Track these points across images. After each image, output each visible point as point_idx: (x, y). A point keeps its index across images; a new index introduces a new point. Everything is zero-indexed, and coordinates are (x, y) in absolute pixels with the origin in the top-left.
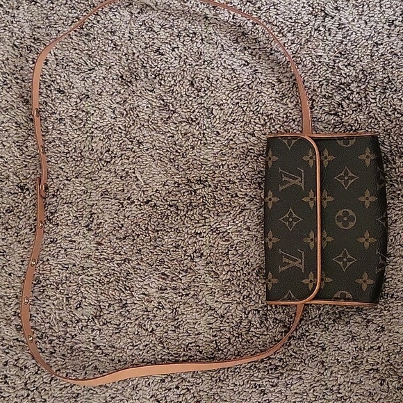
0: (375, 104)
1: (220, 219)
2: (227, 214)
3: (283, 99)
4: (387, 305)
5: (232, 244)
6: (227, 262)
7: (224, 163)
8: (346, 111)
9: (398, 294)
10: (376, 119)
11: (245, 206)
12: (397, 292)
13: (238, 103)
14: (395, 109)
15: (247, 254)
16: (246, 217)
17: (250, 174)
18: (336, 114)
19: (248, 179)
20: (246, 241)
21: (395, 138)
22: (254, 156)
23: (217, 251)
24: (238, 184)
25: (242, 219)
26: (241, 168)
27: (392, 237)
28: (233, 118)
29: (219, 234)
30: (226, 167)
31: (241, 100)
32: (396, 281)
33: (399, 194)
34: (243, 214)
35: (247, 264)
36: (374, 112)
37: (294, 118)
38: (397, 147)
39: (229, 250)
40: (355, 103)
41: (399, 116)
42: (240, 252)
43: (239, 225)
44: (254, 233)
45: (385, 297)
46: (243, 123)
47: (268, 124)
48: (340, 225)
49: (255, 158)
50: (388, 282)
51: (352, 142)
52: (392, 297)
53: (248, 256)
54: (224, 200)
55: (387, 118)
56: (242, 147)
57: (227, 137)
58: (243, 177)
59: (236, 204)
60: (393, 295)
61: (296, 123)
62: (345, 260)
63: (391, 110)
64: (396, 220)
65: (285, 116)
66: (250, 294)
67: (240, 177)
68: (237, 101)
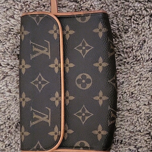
9: (126, 140)
10: (107, 4)
11: (7, 73)
12: (125, 139)
16: (8, 82)
17: (10, 48)
19: (9, 52)
20: (8, 101)
21: (121, 18)
22: (14, 34)
25: (4, 83)
26: (4, 43)
27: (120, 96)
32: (124, 130)
33: (125, 62)
34: (5, 79)
35: (9, 119)
37: (44, 4)
43: (2, 88)
44: (14, 95)
45: (116, 143)
46: (6, 9)
47: (24, 9)
48: (79, 86)
49: (15, 35)
50: (118, 131)
51: (88, 18)
52: (121, 143)
53: (9, 112)
58: (6, 50)
60: (122, 141)
61: (46, 8)
62: (84, 114)
64: (123, 82)
65: (37, 3)
66: (11, 143)
67: (3, 50)
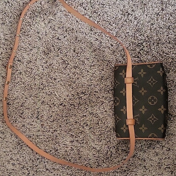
0: (155, 51)
1: (93, 108)
2: (96, 106)
3: (114, 53)
4: (170, 139)
5: (100, 119)
6: (98, 127)
7: (92, 84)
8: (142, 55)
13: (95, 57)
14: (164, 52)
15: (107, 122)
18: (138, 57)
23: (94, 123)
24: (99, 92)
28: (94, 64)
29: (93, 115)
30: (93, 85)
31: (96, 55)
36: (154, 54)
38: (166, 69)
39: (98, 122)
40: (146, 51)
41: (166, 54)
42: (103, 122)
54: (94, 100)
55: (161, 56)
56: (99, 76)
57: (92, 73)
59: (99, 101)
63: (162, 52)
68: (94, 56)
